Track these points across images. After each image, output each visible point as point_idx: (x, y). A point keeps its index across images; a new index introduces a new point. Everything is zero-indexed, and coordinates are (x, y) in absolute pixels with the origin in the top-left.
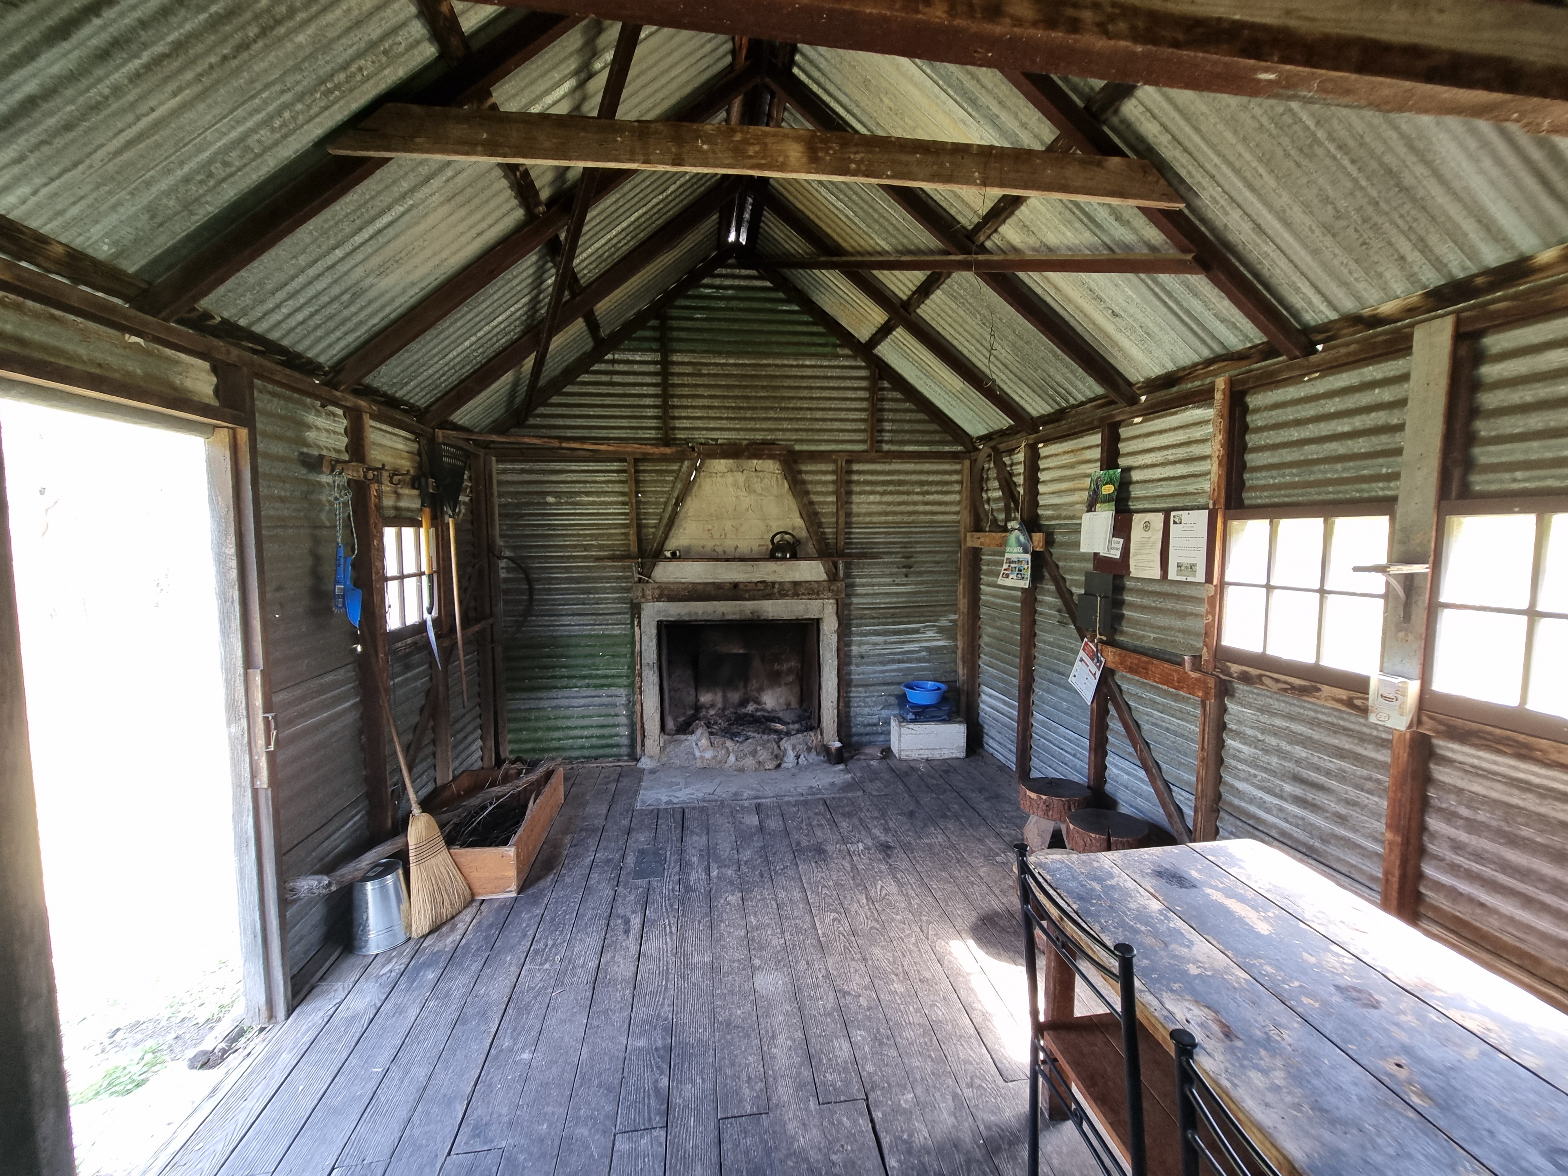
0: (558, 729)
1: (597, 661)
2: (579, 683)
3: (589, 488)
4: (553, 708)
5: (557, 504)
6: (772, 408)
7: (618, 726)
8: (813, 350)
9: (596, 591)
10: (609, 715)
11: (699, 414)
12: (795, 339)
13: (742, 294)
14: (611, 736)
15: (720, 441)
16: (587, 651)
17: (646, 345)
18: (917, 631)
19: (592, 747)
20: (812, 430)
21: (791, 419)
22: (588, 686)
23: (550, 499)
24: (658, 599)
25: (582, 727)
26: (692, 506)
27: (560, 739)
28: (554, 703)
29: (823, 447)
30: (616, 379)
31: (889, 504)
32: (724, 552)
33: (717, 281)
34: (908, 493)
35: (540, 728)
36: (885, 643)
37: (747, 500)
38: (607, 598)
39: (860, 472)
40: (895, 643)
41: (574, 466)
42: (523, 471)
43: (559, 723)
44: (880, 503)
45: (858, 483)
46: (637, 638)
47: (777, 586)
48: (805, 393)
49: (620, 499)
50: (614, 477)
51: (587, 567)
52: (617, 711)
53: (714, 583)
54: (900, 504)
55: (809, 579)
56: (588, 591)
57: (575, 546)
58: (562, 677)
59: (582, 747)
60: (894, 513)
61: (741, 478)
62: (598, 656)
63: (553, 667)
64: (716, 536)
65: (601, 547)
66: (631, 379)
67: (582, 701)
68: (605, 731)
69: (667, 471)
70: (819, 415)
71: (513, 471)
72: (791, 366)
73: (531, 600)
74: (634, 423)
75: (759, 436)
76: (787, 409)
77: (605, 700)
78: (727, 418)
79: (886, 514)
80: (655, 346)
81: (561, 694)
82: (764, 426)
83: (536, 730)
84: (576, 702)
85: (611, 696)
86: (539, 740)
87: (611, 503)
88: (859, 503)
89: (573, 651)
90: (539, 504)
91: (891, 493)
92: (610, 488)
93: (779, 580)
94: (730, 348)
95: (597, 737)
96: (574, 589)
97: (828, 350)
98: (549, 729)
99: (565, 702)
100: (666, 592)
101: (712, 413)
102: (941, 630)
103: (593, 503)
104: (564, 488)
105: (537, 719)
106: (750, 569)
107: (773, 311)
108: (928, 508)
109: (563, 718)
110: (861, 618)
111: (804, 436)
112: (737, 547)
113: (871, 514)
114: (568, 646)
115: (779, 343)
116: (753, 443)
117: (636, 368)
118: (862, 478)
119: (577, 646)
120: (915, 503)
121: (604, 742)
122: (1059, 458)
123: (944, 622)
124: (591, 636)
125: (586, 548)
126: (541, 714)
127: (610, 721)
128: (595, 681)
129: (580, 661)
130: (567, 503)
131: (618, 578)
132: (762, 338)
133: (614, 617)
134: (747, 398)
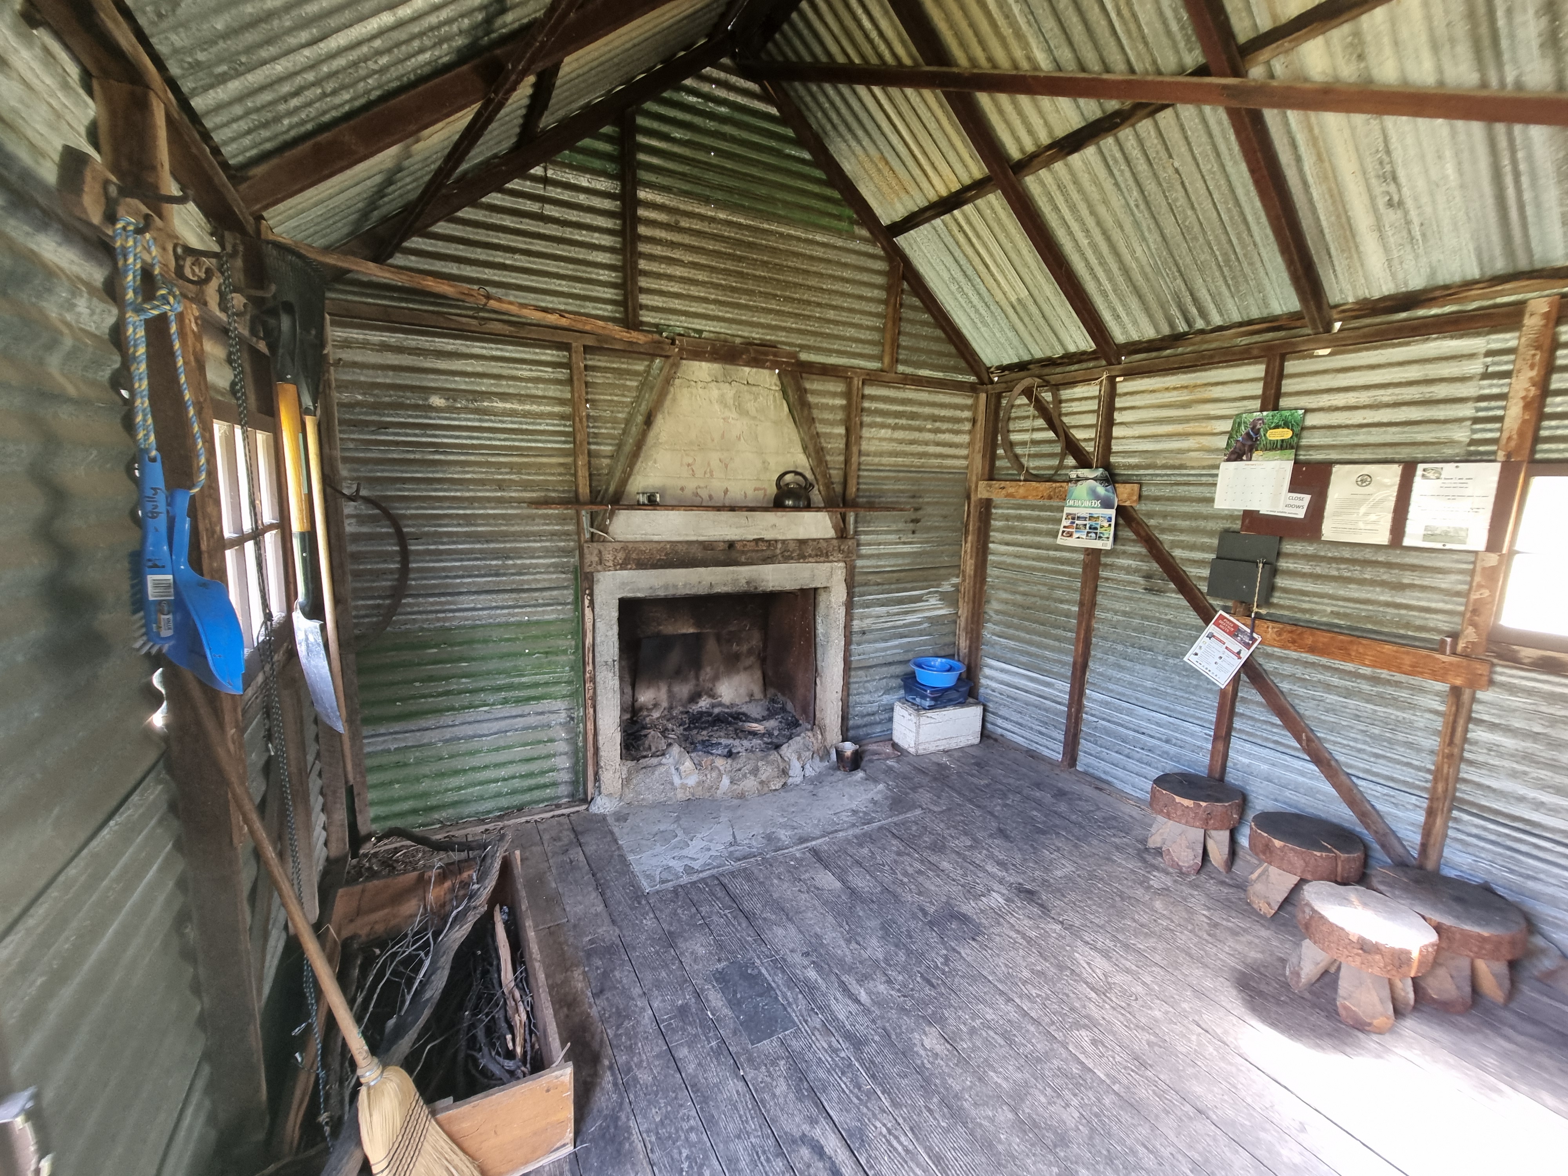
0: (456, 772)
1: (521, 662)
2: (491, 699)
3: (504, 387)
4: (446, 741)
5: (450, 409)
6: (775, 296)
7: (554, 755)
8: (825, 221)
9: (518, 554)
10: (539, 742)
11: (675, 288)
12: (805, 201)
13: (738, 116)
14: (543, 773)
15: (704, 335)
16: (505, 647)
17: (597, 164)
18: (919, 599)
19: (514, 792)
20: (821, 335)
21: (797, 315)
22: (505, 701)
23: (436, 401)
24: (623, 566)
25: (497, 766)
26: (663, 427)
27: (460, 788)
28: (448, 733)
29: (833, 360)
30: (551, 211)
31: (901, 442)
32: (711, 497)
33: (706, 88)
34: (920, 430)
35: (425, 776)
36: (889, 614)
37: (739, 425)
38: (536, 566)
39: (873, 398)
40: (898, 614)
41: (477, 348)
42: (385, 347)
43: (458, 764)
44: (891, 440)
45: (870, 412)
46: (589, 625)
47: (779, 545)
48: (813, 282)
49: (557, 409)
50: (548, 373)
51: (503, 516)
52: (551, 733)
53: (697, 542)
54: (912, 442)
55: (814, 536)
56: (505, 555)
57: (482, 482)
58: (461, 692)
59: (499, 795)
60: (905, 454)
61: (729, 392)
62: (522, 654)
63: (447, 678)
64: (699, 473)
65: (526, 486)
66: (573, 216)
67: (496, 726)
68: (535, 767)
69: (628, 372)
70: (831, 314)
71: (365, 345)
72: (799, 239)
73: (404, 571)
74: (578, 289)
75: (756, 334)
76: (793, 300)
77: (532, 720)
78: (716, 302)
79: (896, 454)
80: (610, 167)
81: (460, 718)
82: (762, 320)
83: (417, 780)
84: (485, 728)
85: (542, 713)
86: (425, 795)
87: (541, 415)
88: (870, 439)
89: (480, 650)
90: (416, 407)
91: (903, 428)
92: (539, 390)
93: (780, 537)
94: (719, 195)
95: (521, 776)
96: (481, 551)
97: (844, 225)
98: (442, 775)
99: (469, 730)
100: (634, 556)
101: (694, 291)
102: (943, 596)
103: (513, 413)
104: (461, 383)
105: (419, 762)
106: (743, 521)
107: (779, 153)
108: (939, 450)
109: (463, 755)
110: (866, 584)
111: (811, 341)
112: (726, 491)
113: (881, 454)
114: (471, 642)
115: (786, 203)
116: (749, 344)
117: (582, 199)
118: (873, 405)
119: (485, 641)
120: (927, 443)
121: (532, 782)
122: (1157, 395)
123: (946, 587)
124: (507, 625)
125: (501, 485)
126: (427, 753)
127: (541, 750)
128: (517, 693)
129: (493, 665)
130: (466, 410)
131: (553, 534)
132: (763, 191)
133: (546, 594)
134: (741, 275)
